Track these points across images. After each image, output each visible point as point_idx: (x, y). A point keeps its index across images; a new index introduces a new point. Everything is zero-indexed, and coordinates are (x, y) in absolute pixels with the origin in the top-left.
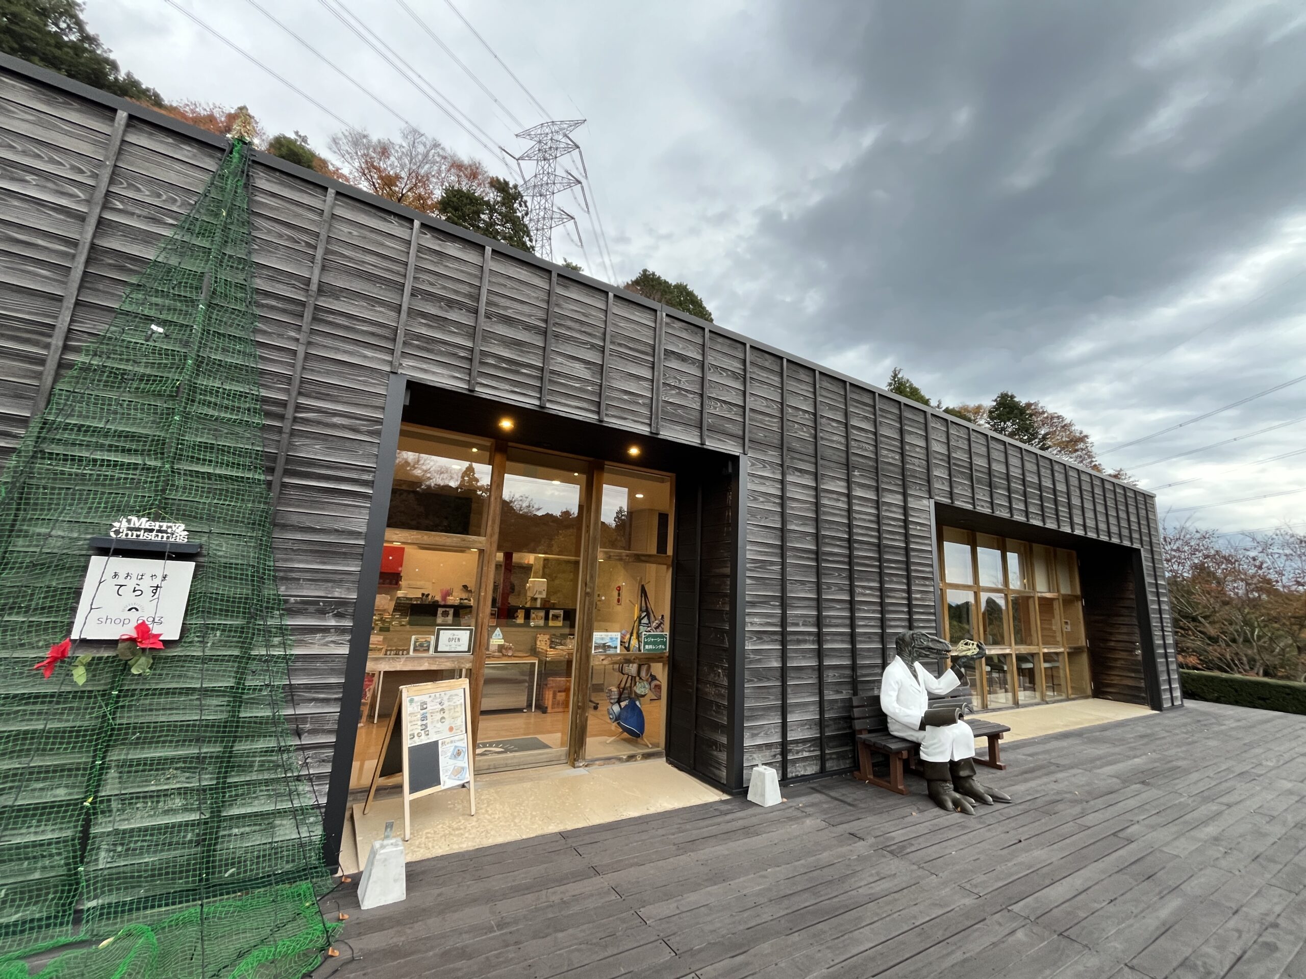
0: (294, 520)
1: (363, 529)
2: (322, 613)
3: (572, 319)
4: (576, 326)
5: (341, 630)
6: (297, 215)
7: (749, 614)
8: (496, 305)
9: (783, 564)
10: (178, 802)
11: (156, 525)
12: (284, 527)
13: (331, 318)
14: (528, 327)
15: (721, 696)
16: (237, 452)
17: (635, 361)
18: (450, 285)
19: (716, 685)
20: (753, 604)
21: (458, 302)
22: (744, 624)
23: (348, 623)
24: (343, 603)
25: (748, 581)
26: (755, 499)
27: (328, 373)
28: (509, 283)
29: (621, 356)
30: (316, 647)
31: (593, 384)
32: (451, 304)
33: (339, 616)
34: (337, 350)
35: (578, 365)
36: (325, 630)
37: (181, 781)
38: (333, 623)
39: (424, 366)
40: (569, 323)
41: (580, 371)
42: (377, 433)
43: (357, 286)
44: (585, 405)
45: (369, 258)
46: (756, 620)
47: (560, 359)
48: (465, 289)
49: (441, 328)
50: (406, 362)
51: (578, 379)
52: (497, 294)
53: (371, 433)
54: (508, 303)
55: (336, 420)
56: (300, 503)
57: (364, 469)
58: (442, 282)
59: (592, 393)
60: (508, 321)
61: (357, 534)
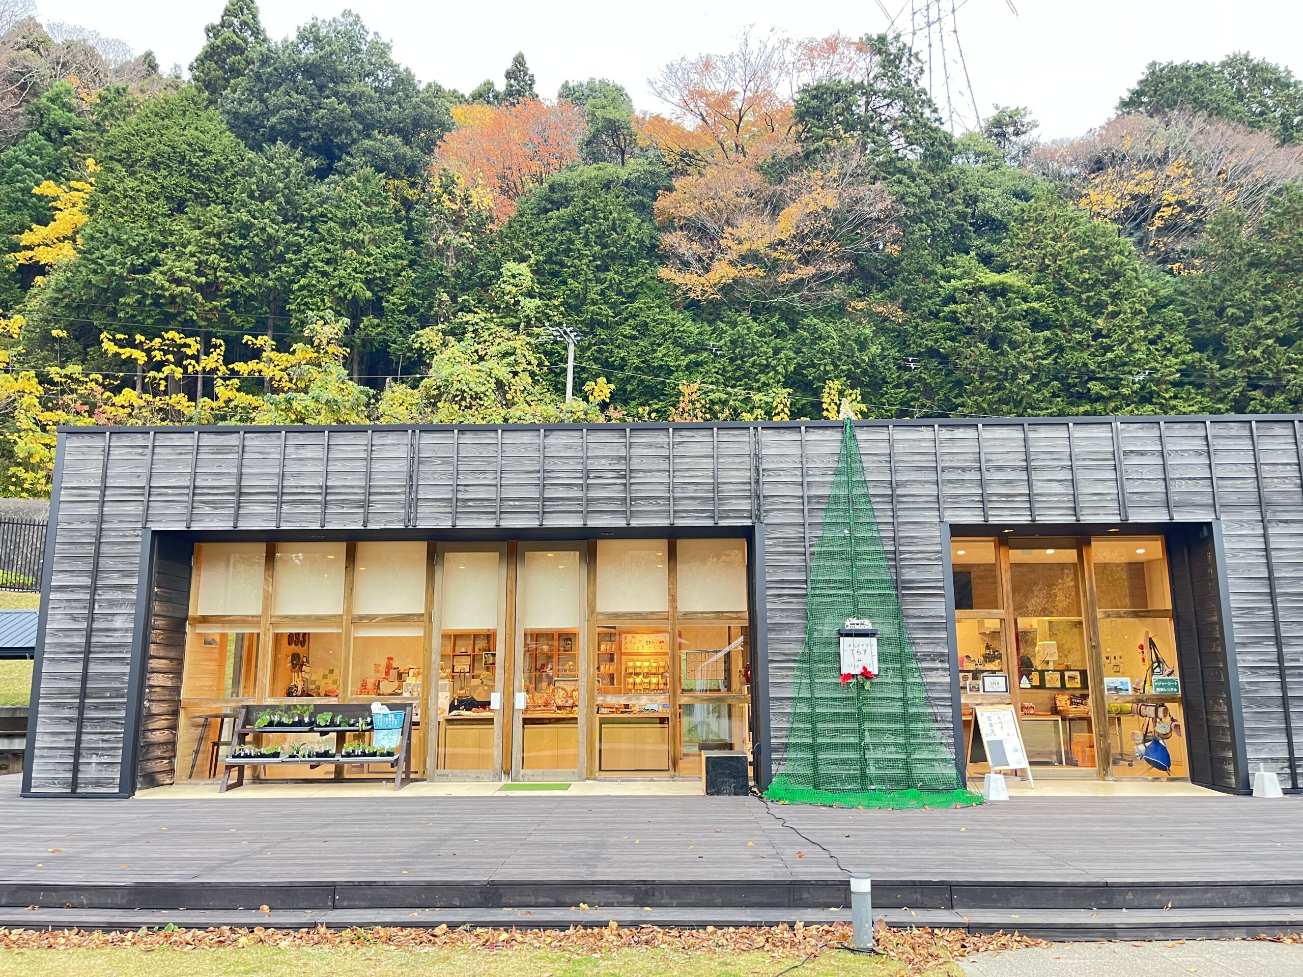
0: (911, 612)
1: (944, 614)
2: (933, 660)
3: (1044, 452)
4: (1049, 456)
5: (945, 669)
6: (878, 447)
7: (1239, 653)
8: (991, 460)
9: (1274, 609)
10: (893, 749)
11: (859, 621)
12: (908, 617)
13: (904, 499)
14: (1014, 469)
15: (1224, 721)
16: (882, 581)
17: (1099, 468)
18: (961, 457)
19: (1220, 713)
20: (1244, 645)
21: (968, 467)
22: (1235, 661)
23: (946, 665)
24: (942, 655)
25: (1235, 626)
26: (1234, 556)
27: (910, 530)
28: (996, 443)
29: (1086, 468)
30: (933, 678)
31: (1068, 495)
32: (964, 469)
33: (941, 661)
34: (911, 516)
35: (1054, 484)
36: (937, 669)
37: (891, 740)
38: (939, 665)
39: (957, 513)
40: (1042, 456)
41: (1057, 488)
42: (940, 559)
43: (914, 476)
44: (1064, 512)
45: (917, 458)
46: (1248, 657)
47: (1040, 484)
48: (972, 457)
49: (962, 487)
50: (947, 513)
51: (1055, 495)
52: (991, 453)
53: (937, 559)
54: (999, 457)
55: (919, 556)
56: (912, 603)
57: (937, 580)
58: (957, 457)
59: (1069, 501)
60: (1000, 468)
61: (941, 617)
